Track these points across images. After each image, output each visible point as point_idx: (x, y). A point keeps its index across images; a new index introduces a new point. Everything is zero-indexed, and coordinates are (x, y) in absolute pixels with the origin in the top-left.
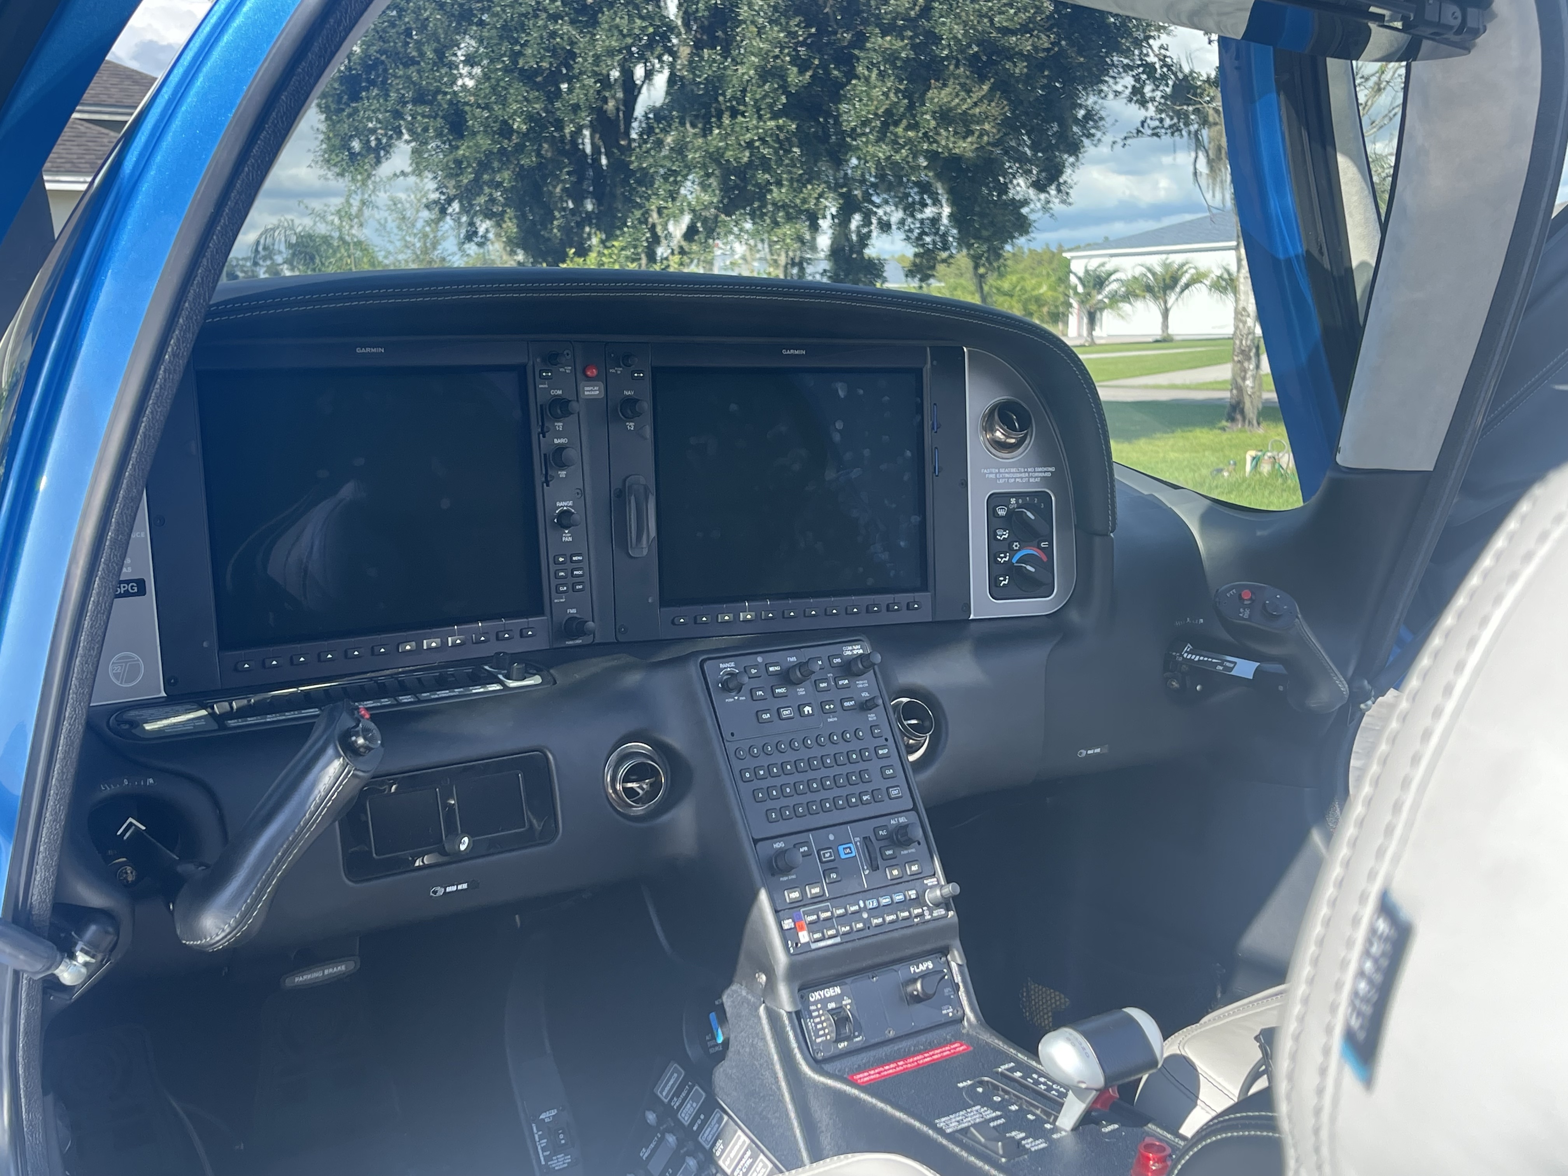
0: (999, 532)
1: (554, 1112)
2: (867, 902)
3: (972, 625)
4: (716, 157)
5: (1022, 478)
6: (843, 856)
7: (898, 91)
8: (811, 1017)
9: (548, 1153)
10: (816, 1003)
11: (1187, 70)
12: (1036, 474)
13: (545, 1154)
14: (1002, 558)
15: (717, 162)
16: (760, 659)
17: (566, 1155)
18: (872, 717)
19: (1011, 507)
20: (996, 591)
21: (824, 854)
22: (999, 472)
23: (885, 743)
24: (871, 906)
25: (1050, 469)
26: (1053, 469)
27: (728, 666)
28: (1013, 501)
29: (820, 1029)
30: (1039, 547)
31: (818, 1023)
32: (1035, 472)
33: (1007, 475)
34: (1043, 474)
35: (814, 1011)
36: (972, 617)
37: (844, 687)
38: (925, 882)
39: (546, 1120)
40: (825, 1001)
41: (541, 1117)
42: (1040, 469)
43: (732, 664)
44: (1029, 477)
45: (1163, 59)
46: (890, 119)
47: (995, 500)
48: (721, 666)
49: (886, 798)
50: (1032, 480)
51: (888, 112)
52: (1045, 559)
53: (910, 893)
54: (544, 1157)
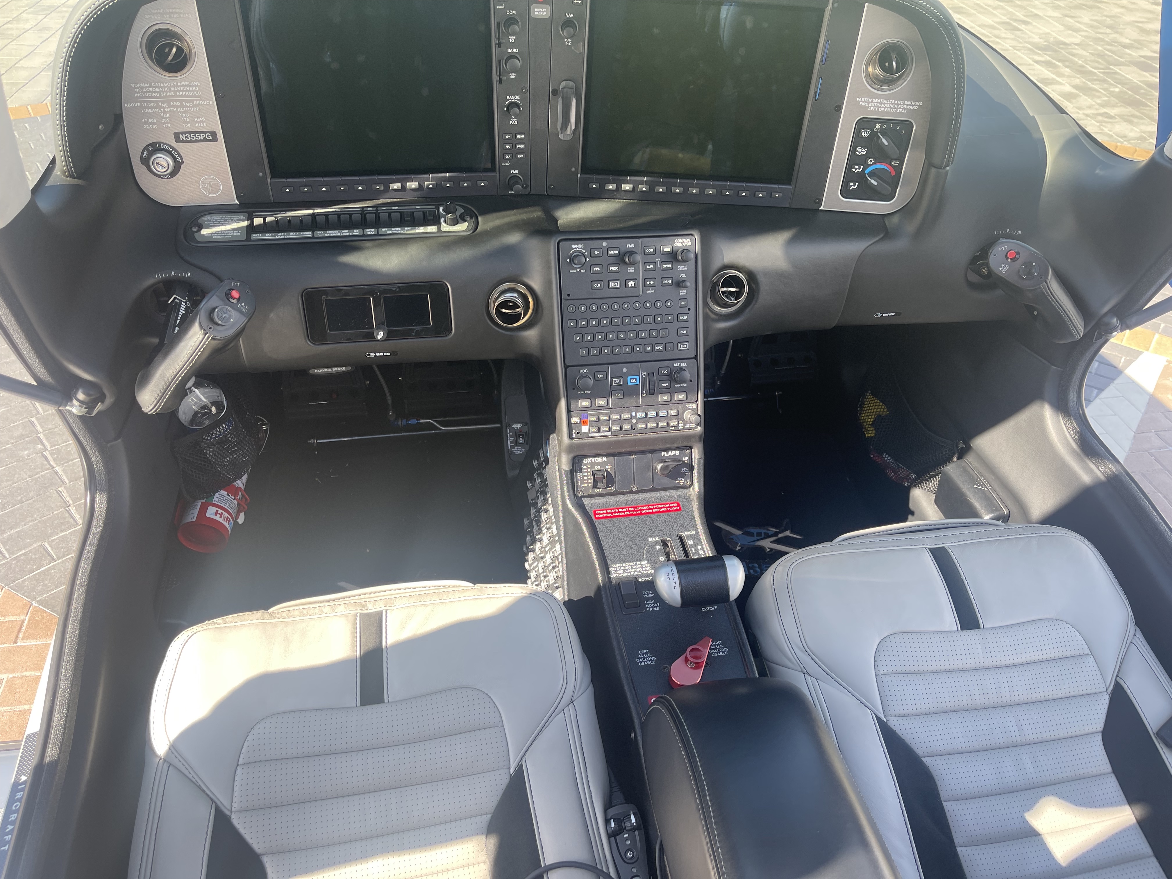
0: (858, 149)
1: (520, 425)
2: (638, 414)
3: (821, 213)
5: (891, 108)
6: (629, 383)
8: (581, 472)
9: (513, 445)
10: (587, 464)
12: (905, 107)
13: (511, 445)
14: (856, 169)
16: (604, 244)
17: (522, 448)
18: (683, 292)
19: (876, 130)
20: (846, 192)
21: (615, 381)
22: (872, 102)
23: (688, 312)
24: (640, 417)
25: (918, 103)
26: (921, 104)
27: (578, 247)
28: (878, 126)
29: (586, 480)
30: (890, 164)
31: (585, 476)
32: (904, 104)
33: (879, 105)
34: (908, 107)
35: (584, 469)
36: (821, 208)
37: (667, 269)
38: (687, 406)
39: (515, 428)
40: (593, 464)
41: (513, 426)
42: (909, 103)
43: (582, 246)
44: (897, 108)
47: (863, 123)
48: (573, 246)
49: (676, 349)
50: (898, 111)
52: (893, 173)
53: (672, 412)
54: (511, 446)
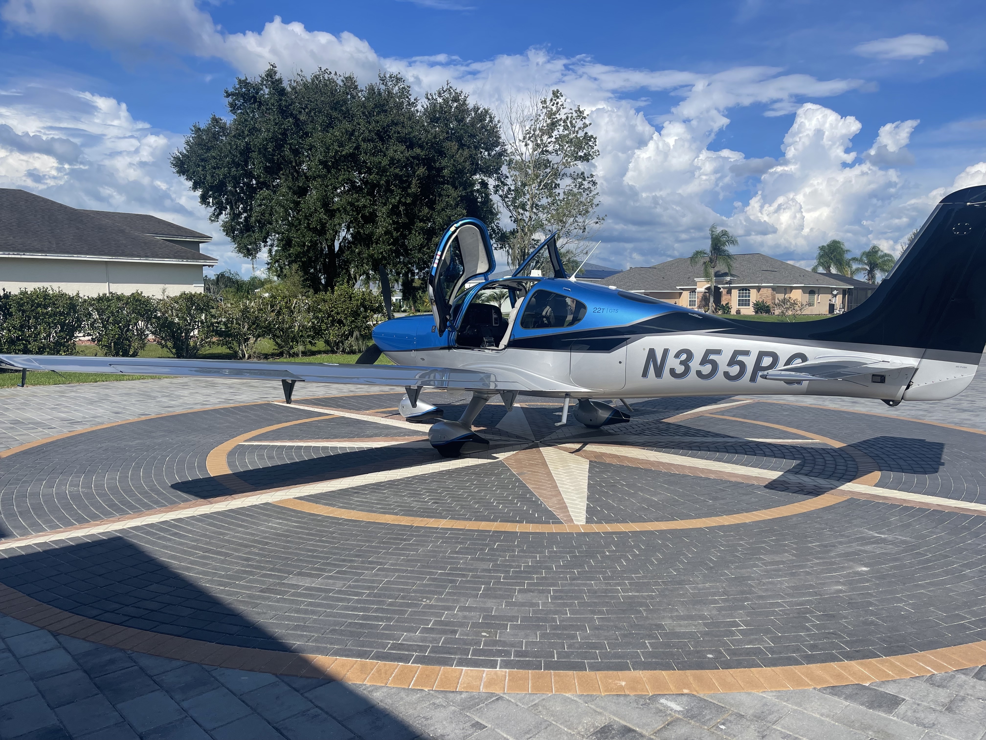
4: (371, 256)
7: (424, 238)
11: (504, 231)
15: (372, 258)
45: (497, 227)
46: (422, 246)
51: (421, 245)
